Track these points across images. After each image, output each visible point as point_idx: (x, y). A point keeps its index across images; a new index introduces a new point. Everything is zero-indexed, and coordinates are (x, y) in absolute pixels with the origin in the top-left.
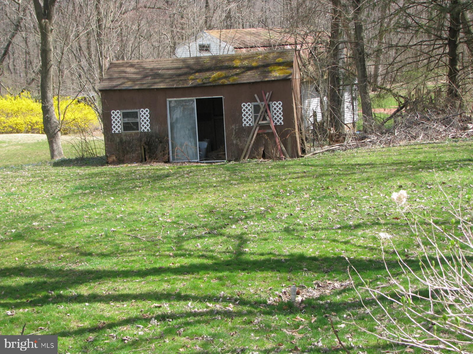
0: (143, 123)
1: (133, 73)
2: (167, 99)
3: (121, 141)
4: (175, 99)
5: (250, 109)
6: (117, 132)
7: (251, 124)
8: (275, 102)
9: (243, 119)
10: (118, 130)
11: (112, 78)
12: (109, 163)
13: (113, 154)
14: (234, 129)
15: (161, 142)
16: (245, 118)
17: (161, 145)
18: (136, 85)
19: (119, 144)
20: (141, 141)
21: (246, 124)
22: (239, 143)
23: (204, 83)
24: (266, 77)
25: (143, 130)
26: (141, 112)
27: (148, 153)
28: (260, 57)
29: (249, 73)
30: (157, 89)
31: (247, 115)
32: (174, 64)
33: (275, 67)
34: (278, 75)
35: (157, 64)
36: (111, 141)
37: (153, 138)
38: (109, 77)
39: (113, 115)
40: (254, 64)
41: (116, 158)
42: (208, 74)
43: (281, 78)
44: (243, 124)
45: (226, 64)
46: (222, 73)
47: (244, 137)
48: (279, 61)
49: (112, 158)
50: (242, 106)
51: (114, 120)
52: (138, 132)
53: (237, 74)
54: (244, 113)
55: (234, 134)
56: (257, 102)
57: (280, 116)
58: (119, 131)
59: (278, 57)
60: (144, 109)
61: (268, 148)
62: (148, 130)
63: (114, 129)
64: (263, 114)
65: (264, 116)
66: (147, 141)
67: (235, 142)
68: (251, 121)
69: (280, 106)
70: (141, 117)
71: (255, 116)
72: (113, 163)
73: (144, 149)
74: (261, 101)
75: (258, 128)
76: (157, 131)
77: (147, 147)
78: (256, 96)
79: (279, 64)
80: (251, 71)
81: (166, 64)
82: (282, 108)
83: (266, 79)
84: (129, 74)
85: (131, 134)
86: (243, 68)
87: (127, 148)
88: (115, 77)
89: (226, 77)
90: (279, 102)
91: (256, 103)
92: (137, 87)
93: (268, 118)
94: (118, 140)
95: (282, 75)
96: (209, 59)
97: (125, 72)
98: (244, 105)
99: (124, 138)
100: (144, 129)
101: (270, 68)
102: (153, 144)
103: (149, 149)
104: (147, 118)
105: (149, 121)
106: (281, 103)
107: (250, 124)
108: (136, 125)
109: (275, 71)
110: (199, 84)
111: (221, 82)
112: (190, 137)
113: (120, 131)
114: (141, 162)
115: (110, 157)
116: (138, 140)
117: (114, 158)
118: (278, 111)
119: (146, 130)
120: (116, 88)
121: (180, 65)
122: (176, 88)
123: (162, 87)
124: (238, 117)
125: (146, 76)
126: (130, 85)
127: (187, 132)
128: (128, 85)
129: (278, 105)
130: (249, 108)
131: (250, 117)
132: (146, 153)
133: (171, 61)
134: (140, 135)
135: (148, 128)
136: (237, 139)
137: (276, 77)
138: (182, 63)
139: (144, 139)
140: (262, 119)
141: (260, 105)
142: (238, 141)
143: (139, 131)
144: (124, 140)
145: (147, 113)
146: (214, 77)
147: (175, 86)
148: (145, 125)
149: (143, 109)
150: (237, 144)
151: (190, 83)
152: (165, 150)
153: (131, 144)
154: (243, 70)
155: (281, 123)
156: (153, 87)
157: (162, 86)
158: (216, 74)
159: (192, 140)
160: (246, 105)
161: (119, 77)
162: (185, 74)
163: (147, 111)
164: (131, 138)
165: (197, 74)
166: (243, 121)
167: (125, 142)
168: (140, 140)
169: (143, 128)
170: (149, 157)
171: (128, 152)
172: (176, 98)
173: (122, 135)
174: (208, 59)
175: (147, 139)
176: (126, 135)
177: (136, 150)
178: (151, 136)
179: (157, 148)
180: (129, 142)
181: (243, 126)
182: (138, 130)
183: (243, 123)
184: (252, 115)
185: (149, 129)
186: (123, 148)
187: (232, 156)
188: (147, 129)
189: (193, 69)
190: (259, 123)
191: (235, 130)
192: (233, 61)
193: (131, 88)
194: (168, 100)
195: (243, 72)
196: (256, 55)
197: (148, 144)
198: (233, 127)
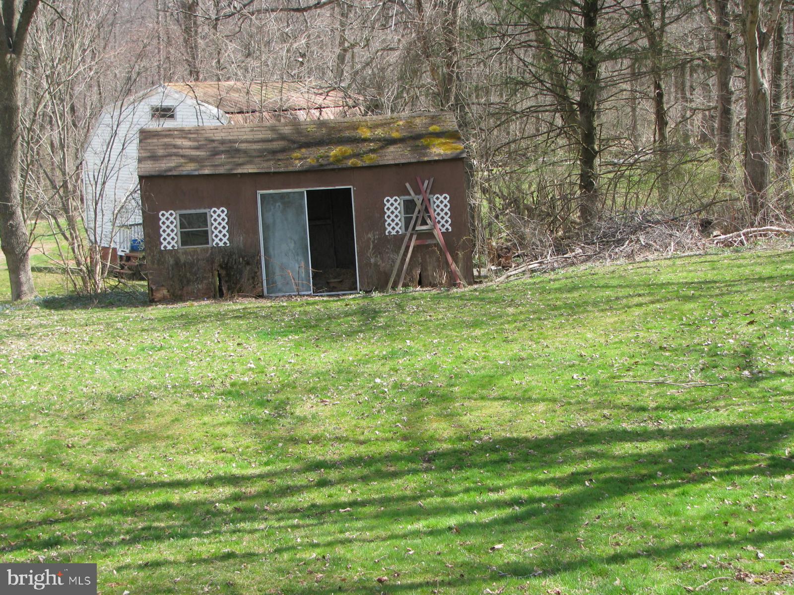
0: (216, 232)
1: (189, 148)
2: (258, 192)
3: (177, 263)
4: (271, 191)
5: (398, 206)
6: (169, 247)
7: (399, 230)
8: (438, 195)
9: (386, 224)
10: (171, 245)
11: (156, 157)
12: (156, 302)
13: (163, 286)
14: (372, 239)
15: (248, 263)
16: (389, 221)
17: (248, 268)
18: (202, 167)
19: (173, 269)
20: (213, 262)
21: (391, 231)
22: (380, 262)
23: (322, 165)
24: (425, 155)
25: (217, 244)
26: (212, 214)
27: (226, 282)
28: (401, 123)
29: (392, 149)
30: (242, 174)
31: (393, 217)
32: (256, 133)
33: (433, 139)
34: (442, 152)
35: (226, 134)
36: (158, 264)
37: (234, 256)
38: (149, 154)
39: (163, 219)
40: (395, 135)
41: (168, 291)
42: (322, 151)
43: (449, 157)
44: (387, 232)
45: (347, 134)
46: (348, 149)
47: (387, 253)
48: (434, 129)
49: (161, 292)
50: (385, 202)
51: (164, 227)
52: (208, 248)
53: (373, 151)
54: (388, 213)
55: (371, 247)
56: (410, 194)
57: (447, 218)
58: (173, 246)
59: (432, 124)
60: (218, 209)
61: (426, 270)
62: (225, 243)
63: (165, 243)
64: (421, 214)
65: (423, 217)
66: (223, 261)
67: (372, 260)
68: (399, 226)
69: (446, 202)
70: (213, 222)
71: (405, 218)
72: (164, 301)
73: (219, 275)
74: (416, 194)
75: (414, 237)
76: (241, 246)
77: (223, 273)
78: (407, 185)
79: (438, 135)
80: (395, 146)
81: (242, 133)
82: (449, 205)
83: (426, 159)
84: (184, 150)
85: (195, 251)
86: (379, 140)
87: (188, 274)
88: (160, 154)
89: (357, 155)
90: (444, 195)
91: (407, 198)
92: (206, 172)
93: (429, 221)
94: (172, 261)
95: (449, 152)
96: (315, 126)
97: (175, 146)
98: (388, 201)
99: (183, 259)
100: (219, 242)
101: (424, 141)
102: (235, 267)
103: (228, 275)
104: (224, 224)
105: (227, 228)
106: (448, 197)
107: (397, 232)
108: (204, 237)
109: (434, 145)
110: (313, 167)
111: (350, 163)
112: (298, 255)
113: (176, 245)
114: (214, 297)
115: (157, 290)
116: (208, 261)
117: (165, 292)
118: (442, 210)
119: (221, 244)
120: (170, 174)
121: (269, 135)
122: (274, 173)
123: (250, 171)
124: (377, 218)
125: (215, 153)
126: (192, 168)
127: (292, 245)
128: (190, 168)
129: (443, 200)
130: (396, 204)
131: (397, 220)
132: (223, 282)
133: (249, 129)
134: (212, 253)
135: (225, 240)
136: (376, 256)
137: (439, 155)
138: (269, 132)
139: (218, 259)
140: (419, 222)
141: (416, 200)
142: (378, 259)
143: (210, 245)
144: (182, 261)
145: (223, 215)
146: (336, 156)
147: (272, 170)
148: (220, 236)
149: (216, 209)
150: (376, 265)
151: (298, 164)
152: (255, 277)
153: (196, 268)
154: (380, 144)
155: (447, 229)
156: (235, 172)
157: (250, 169)
158: (335, 151)
159: (300, 258)
160: (392, 201)
161: (166, 154)
162: (283, 150)
163: (223, 211)
164: (195, 257)
165: (303, 150)
166: (386, 226)
167: (184, 264)
168: (211, 261)
169: (217, 240)
170: (229, 289)
171: (189, 281)
172: (273, 189)
173: (178, 253)
174: (312, 126)
175: (223, 258)
176: (185, 253)
177: (204, 278)
178: (231, 255)
179: (241, 273)
180: (192, 265)
181: (387, 234)
182: (208, 243)
183: (386, 229)
184: (402, 216)
185: (228, 242)
186: (180, 276)
187: (368, 283)
188: (223, 242)
189: (294, 142)
190: (417, 228)
191: (373, 242)
192: (357, 129)
193: (196, 173)
194: (260, 192)
195: (382, 148)
196: (392, 120)
197: (225, 266)
198: (370, 236)
